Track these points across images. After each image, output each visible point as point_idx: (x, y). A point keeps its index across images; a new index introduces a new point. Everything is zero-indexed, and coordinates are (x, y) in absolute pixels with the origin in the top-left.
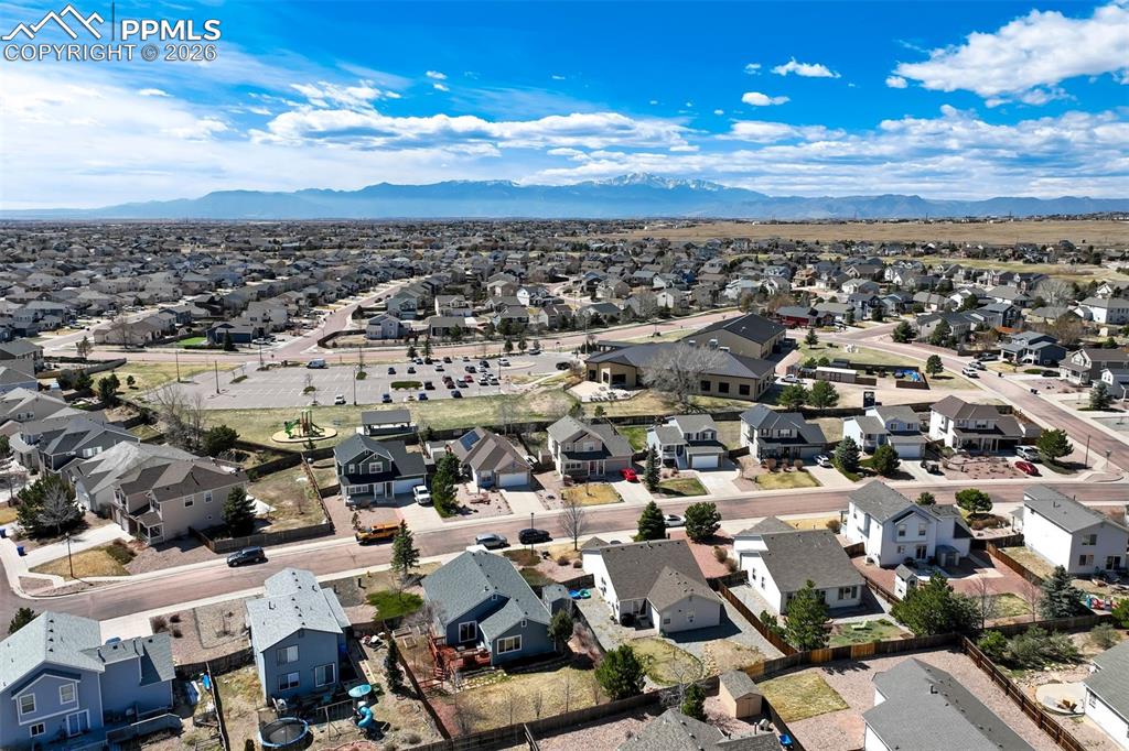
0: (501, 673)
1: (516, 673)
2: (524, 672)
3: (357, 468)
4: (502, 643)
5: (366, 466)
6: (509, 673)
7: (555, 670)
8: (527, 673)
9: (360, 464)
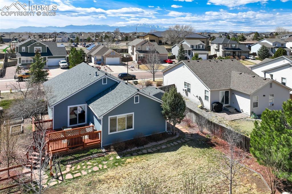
0: (113, 156)
1: (131, 154)
2: (139, 153)
3: (27, 49)
4: (113, 121)
5: (32, 48)
6: (123, 155)
7: (175, 150)
8: (143, 154)
9: (29, 46)
